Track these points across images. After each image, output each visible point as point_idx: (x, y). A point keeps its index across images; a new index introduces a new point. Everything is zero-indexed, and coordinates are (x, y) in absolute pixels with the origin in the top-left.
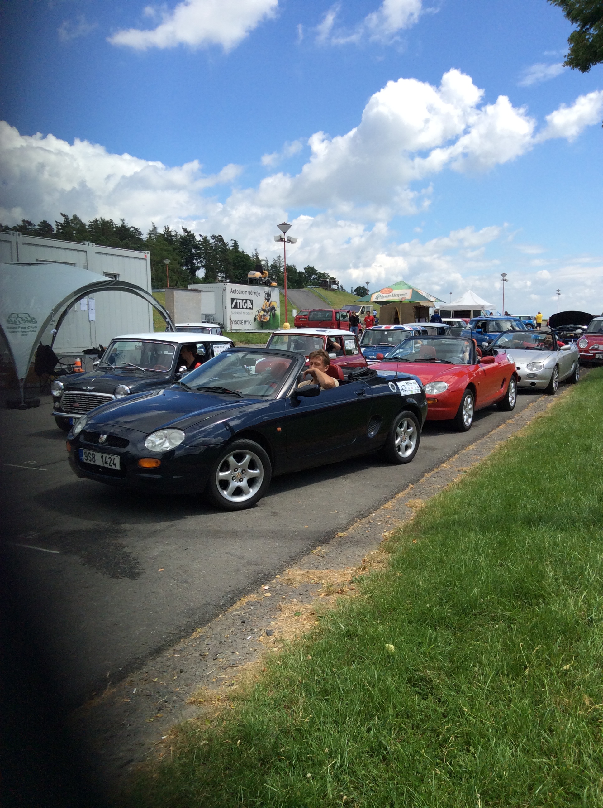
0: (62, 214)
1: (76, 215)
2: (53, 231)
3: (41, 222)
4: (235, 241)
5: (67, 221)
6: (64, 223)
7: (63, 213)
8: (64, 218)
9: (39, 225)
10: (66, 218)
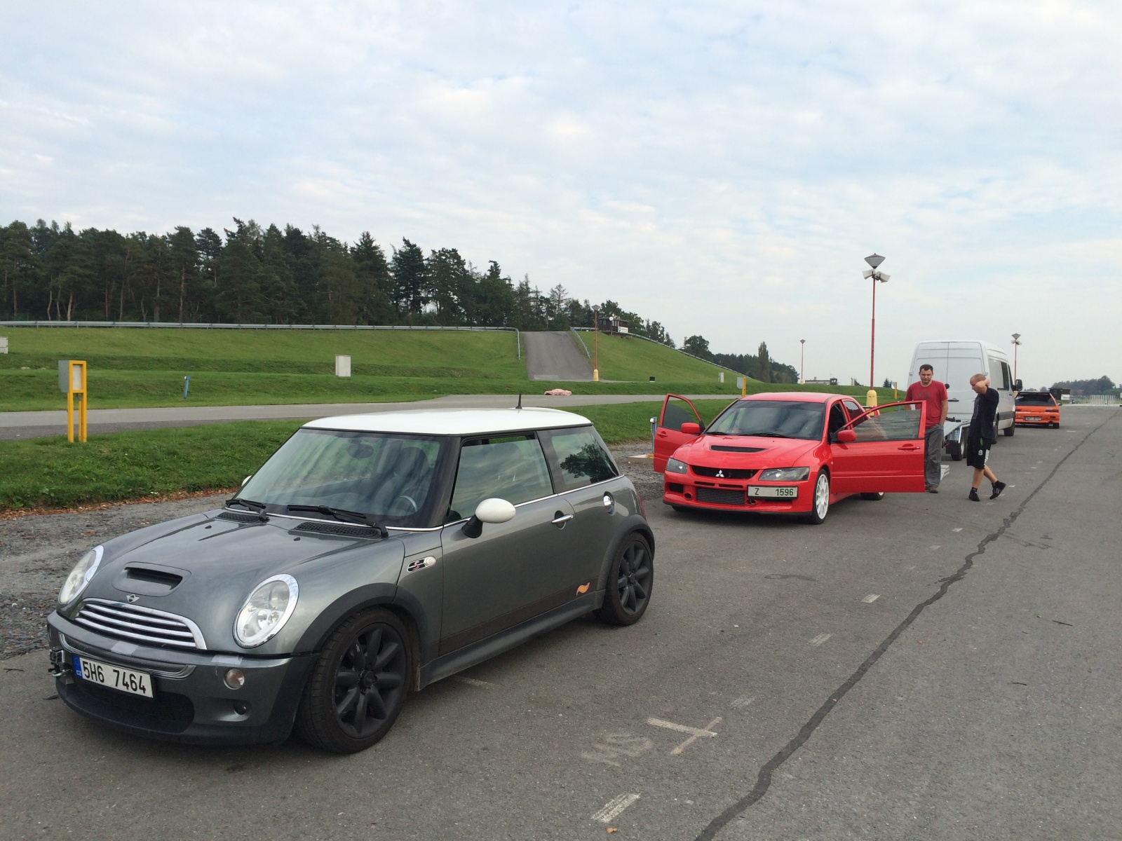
0: (235, 219)
1: (252, 221)
2: (221, 244)
3: (202, 231)
4: (495, 263)
5: (242, 230)
6: (238, 232)
7: (237, 218)
8: (238, 225)
9: (199, 235)
10: (241, 226)
